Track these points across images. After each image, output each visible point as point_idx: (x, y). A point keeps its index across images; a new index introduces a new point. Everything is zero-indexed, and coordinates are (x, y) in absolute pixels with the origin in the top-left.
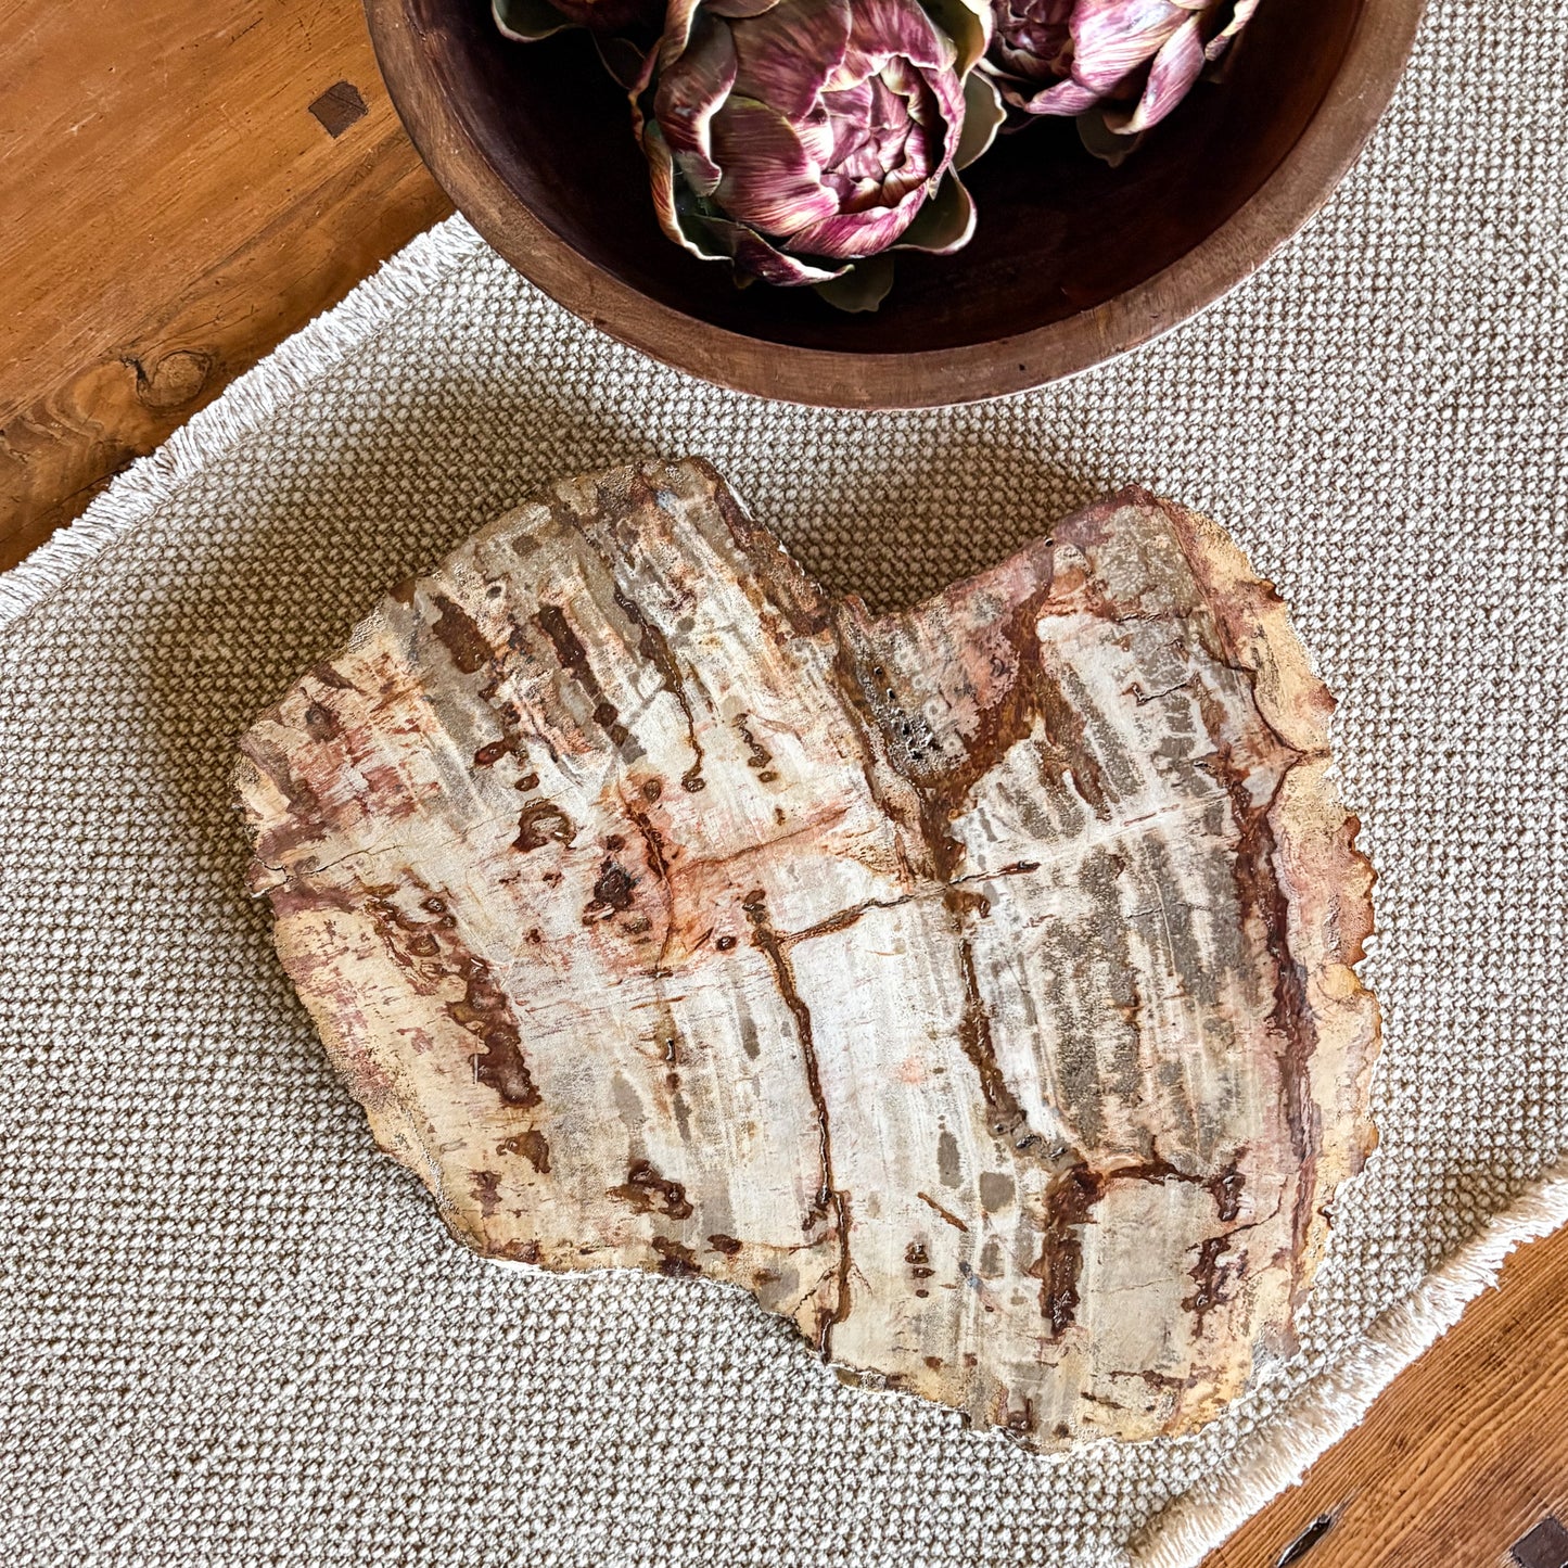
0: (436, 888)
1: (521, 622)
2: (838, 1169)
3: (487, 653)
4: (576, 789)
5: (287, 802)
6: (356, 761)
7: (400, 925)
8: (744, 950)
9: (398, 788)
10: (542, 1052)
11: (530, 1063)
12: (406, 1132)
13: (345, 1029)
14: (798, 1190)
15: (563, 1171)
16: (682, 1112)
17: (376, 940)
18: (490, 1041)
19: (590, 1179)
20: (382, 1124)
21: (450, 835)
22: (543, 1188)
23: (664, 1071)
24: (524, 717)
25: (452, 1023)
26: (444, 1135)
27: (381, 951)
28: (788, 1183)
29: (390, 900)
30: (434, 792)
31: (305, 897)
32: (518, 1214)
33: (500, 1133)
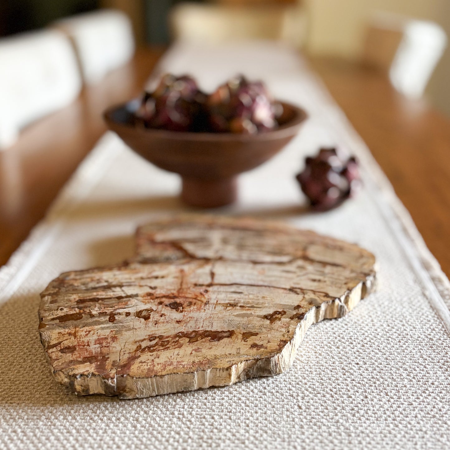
0: (147, 337)
1: (77, 306)
2: (284, 286)
3: (80, 314)
4: (138, 307)
5: (88, 363)
6: (88, 345)
7: (154, 347)
8: (210, 289)
9: (106, 338)
10: (216, 327)
11: (219, 330)
12: (227, 360)
13: (181, 366)
14: (287, 293)
15: (259, 331)
16: (253, 307)
17: (155, 353)
18: (207, 336)
19: (265, 326)
20: (221, 365)
21: (131, 331)
22: (263, 336)
23: (238, 308)
24: (106, 311)
25: (196, 343)
26: (234, 351)
27: (159, 353)
28: (283, 295)
29: (143, 347)
30: (114, 332)
31: (127, 366)
32: (269, 342)
33: (240, 340)
